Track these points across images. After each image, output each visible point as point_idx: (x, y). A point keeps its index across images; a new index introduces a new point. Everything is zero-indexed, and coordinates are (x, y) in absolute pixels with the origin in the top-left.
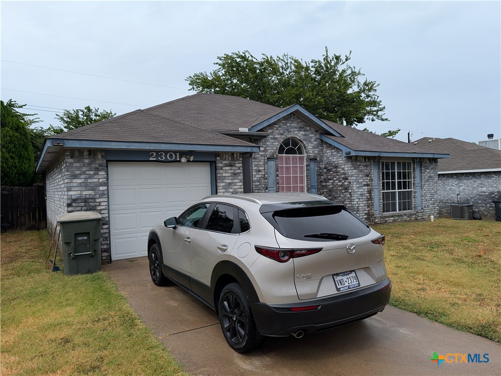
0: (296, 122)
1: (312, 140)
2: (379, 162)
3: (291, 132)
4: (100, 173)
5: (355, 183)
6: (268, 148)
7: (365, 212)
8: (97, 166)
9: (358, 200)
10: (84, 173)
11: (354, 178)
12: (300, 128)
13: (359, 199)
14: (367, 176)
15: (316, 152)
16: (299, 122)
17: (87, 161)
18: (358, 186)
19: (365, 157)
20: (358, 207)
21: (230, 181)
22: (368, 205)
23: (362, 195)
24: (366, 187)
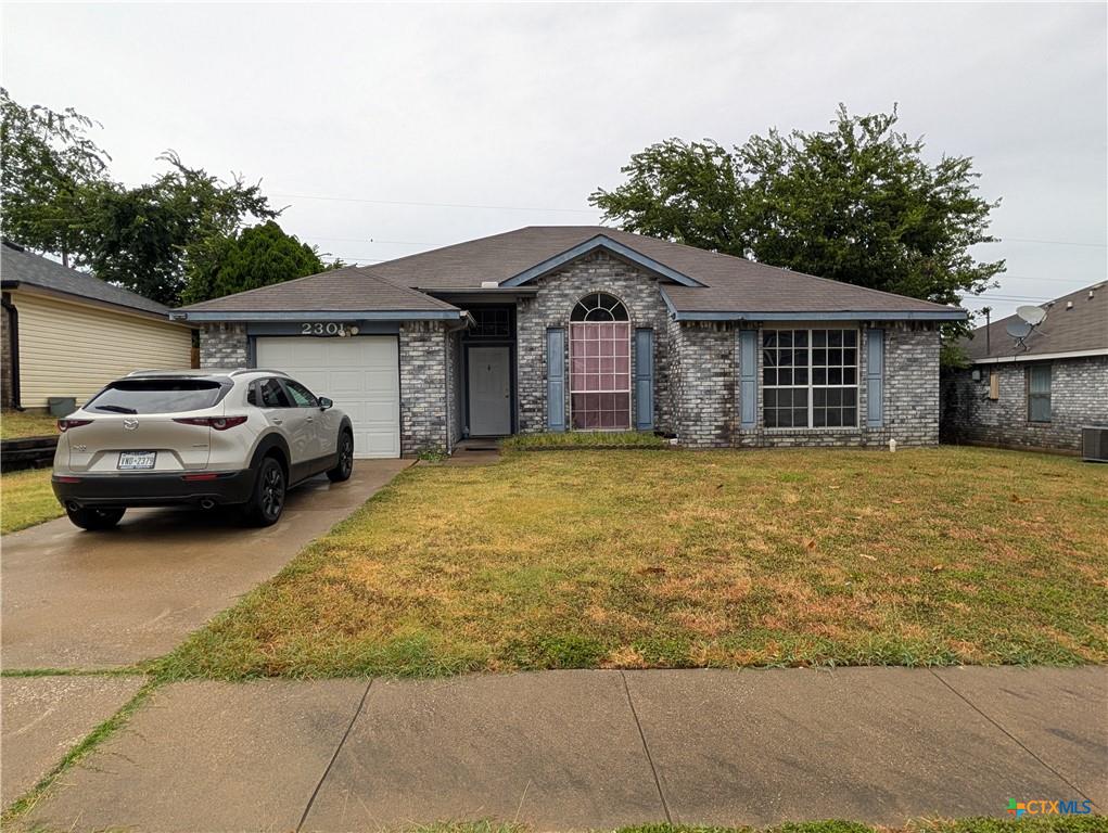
0: (607, 266)
1: (644, 295)
2: (757, 331)
3: (596, 282)
4: (239, 351)
5: (692, 370)
6: (549, 312)
7: (716, 424)
8: (235, 342)
9: (699, 401)
10: (220, 351)
11: (691, 361)
12: (617, 275)
13: (701, 399)
14: (725, 357)
15: (650, 316)
16: (613, 266)
17: (223, 337)
18: (699, 375)
19: (719, 324)
20: (698, 415)
21: (422, 363)
22: (724, 412)
23: (709, 392)
24: (722, 379)
